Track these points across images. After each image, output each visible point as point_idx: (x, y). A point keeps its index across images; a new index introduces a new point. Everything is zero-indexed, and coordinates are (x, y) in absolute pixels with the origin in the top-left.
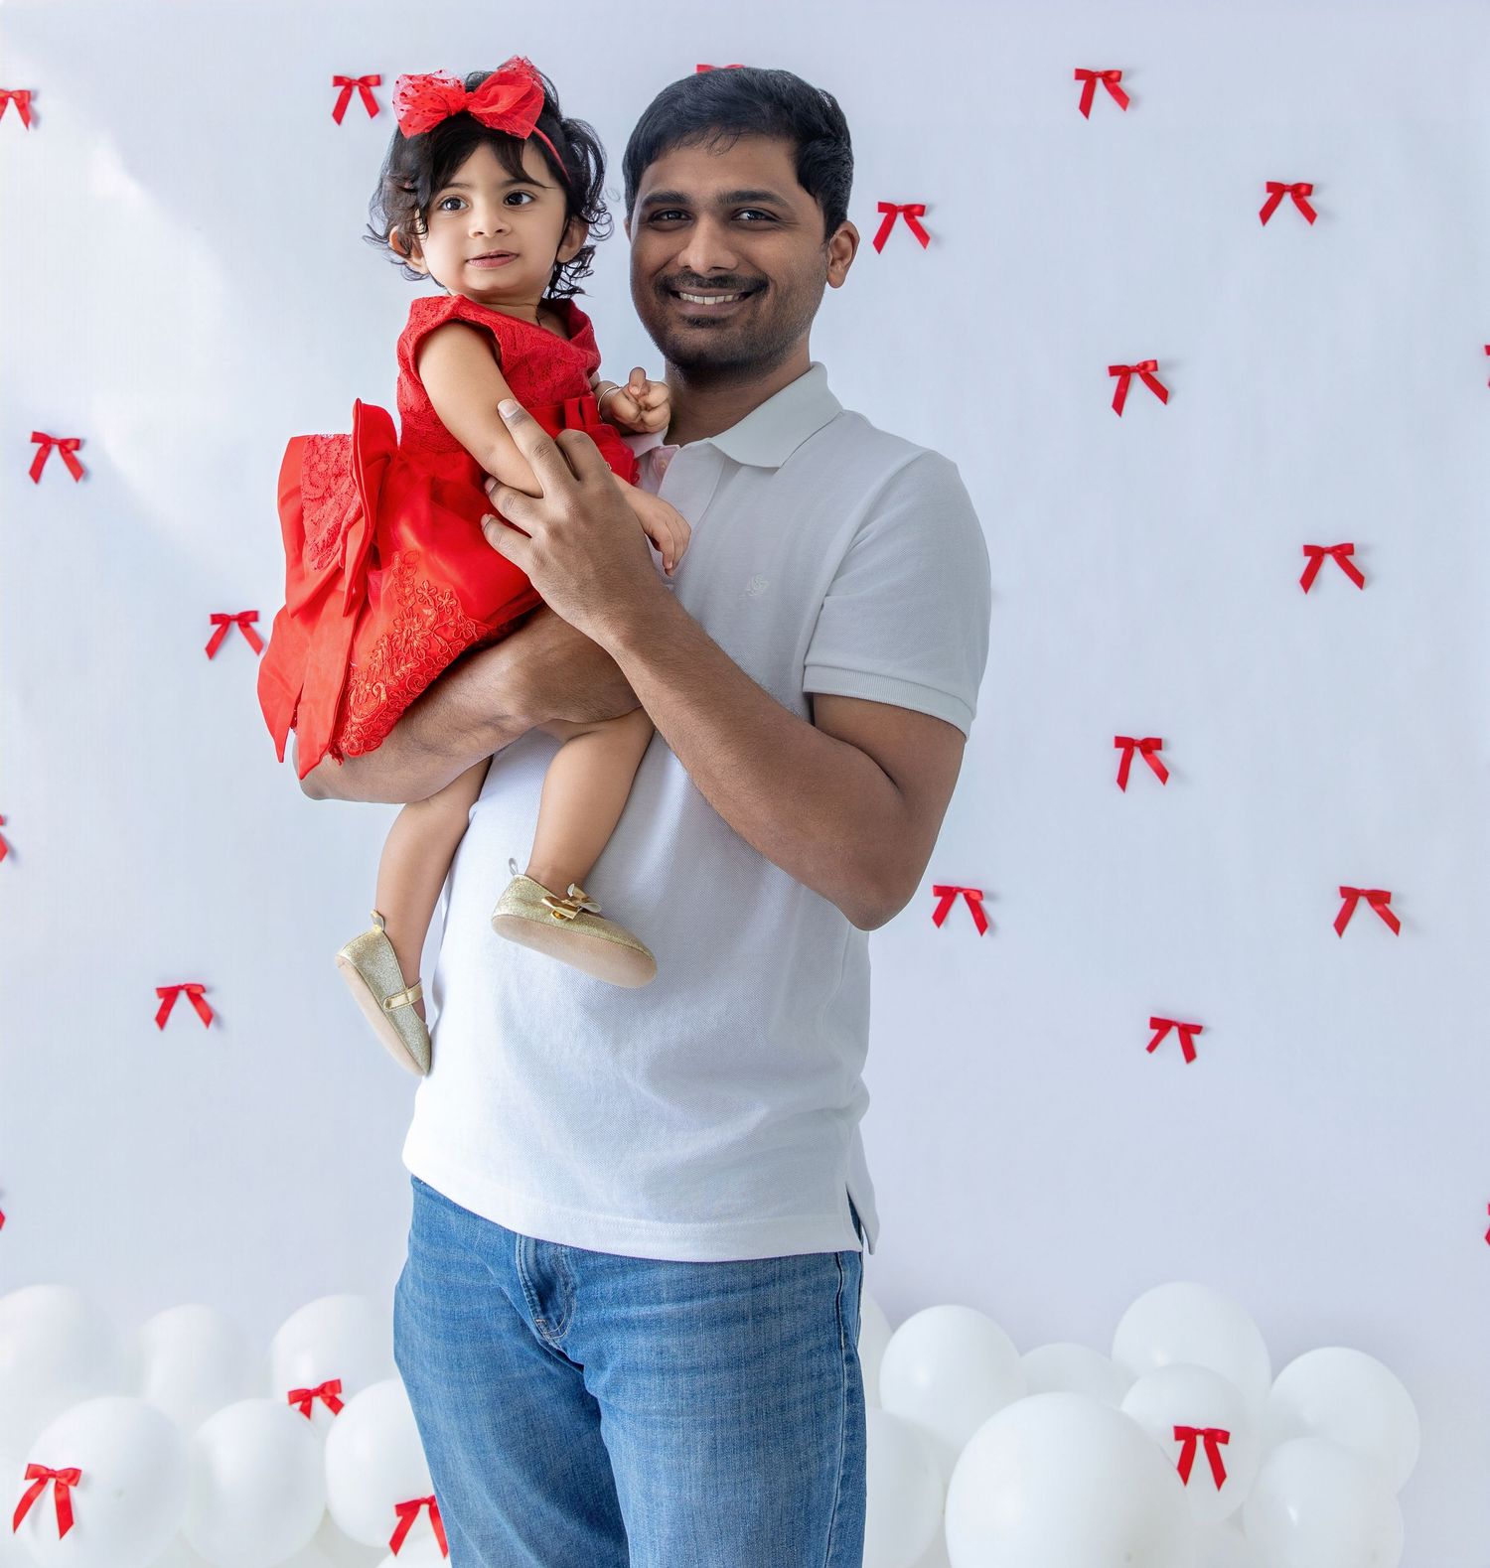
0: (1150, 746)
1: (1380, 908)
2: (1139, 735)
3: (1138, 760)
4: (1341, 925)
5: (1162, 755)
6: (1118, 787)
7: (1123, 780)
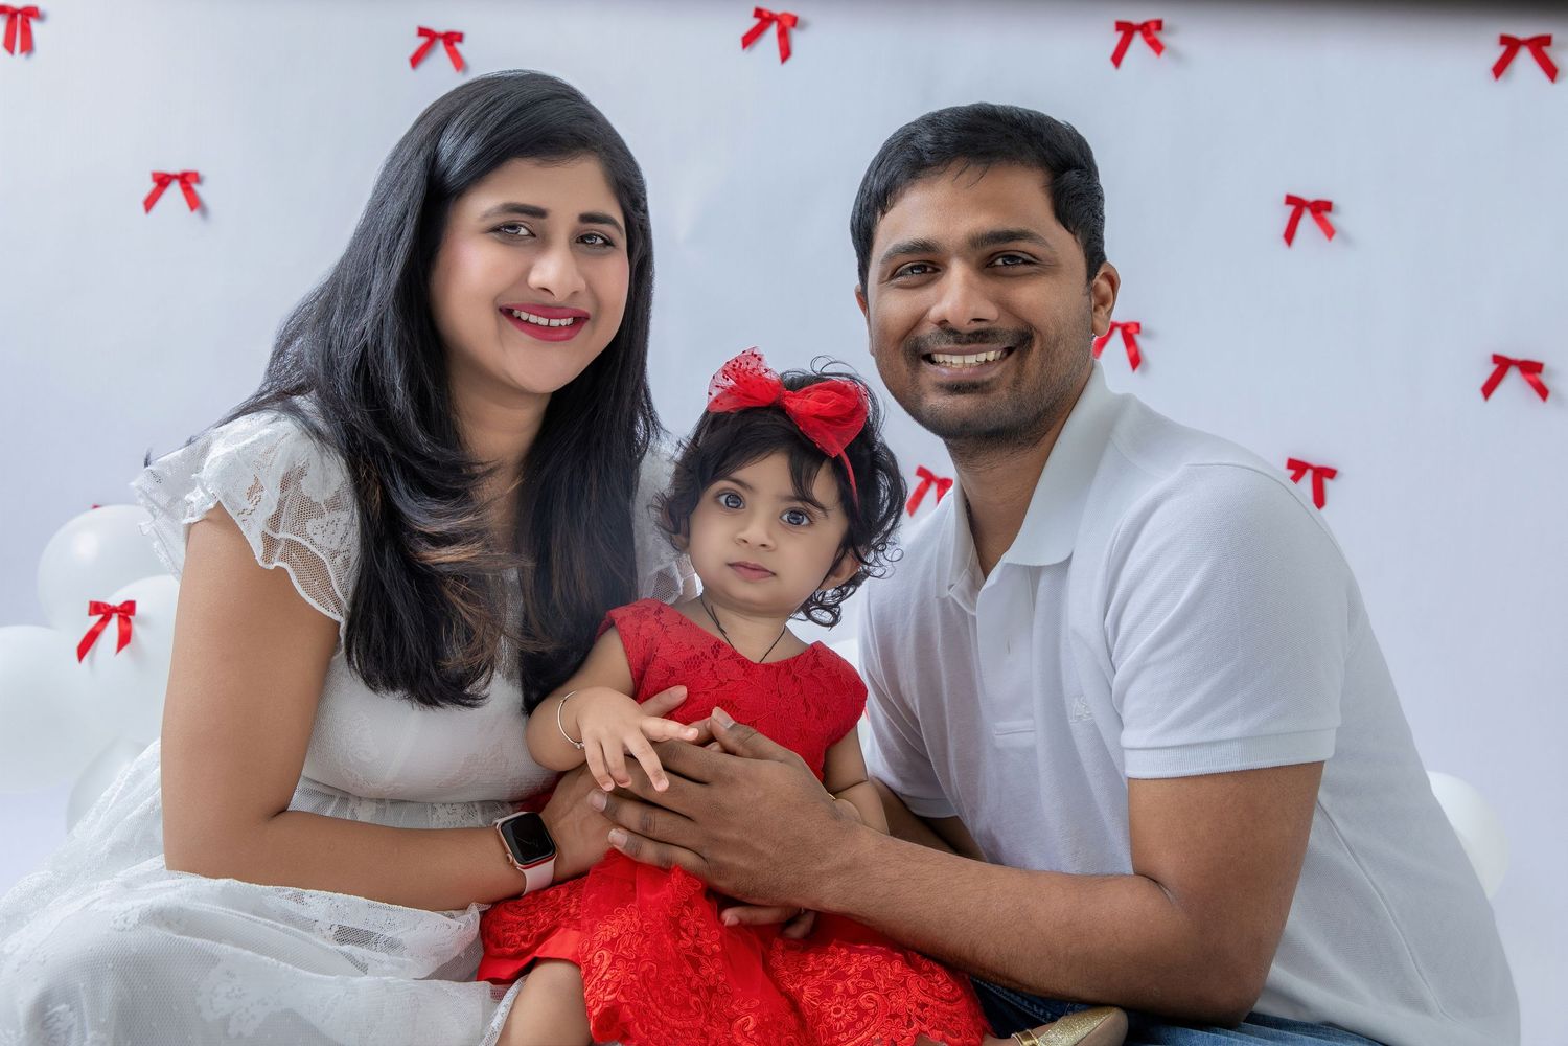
0: (1321, 208)
1: (1532, 377)
2: (1310, 197)
3: (1307, 220)
4: (1488, 389)
5: (1331, 217)
6: (1283, 242)
7: (1289, 236)
